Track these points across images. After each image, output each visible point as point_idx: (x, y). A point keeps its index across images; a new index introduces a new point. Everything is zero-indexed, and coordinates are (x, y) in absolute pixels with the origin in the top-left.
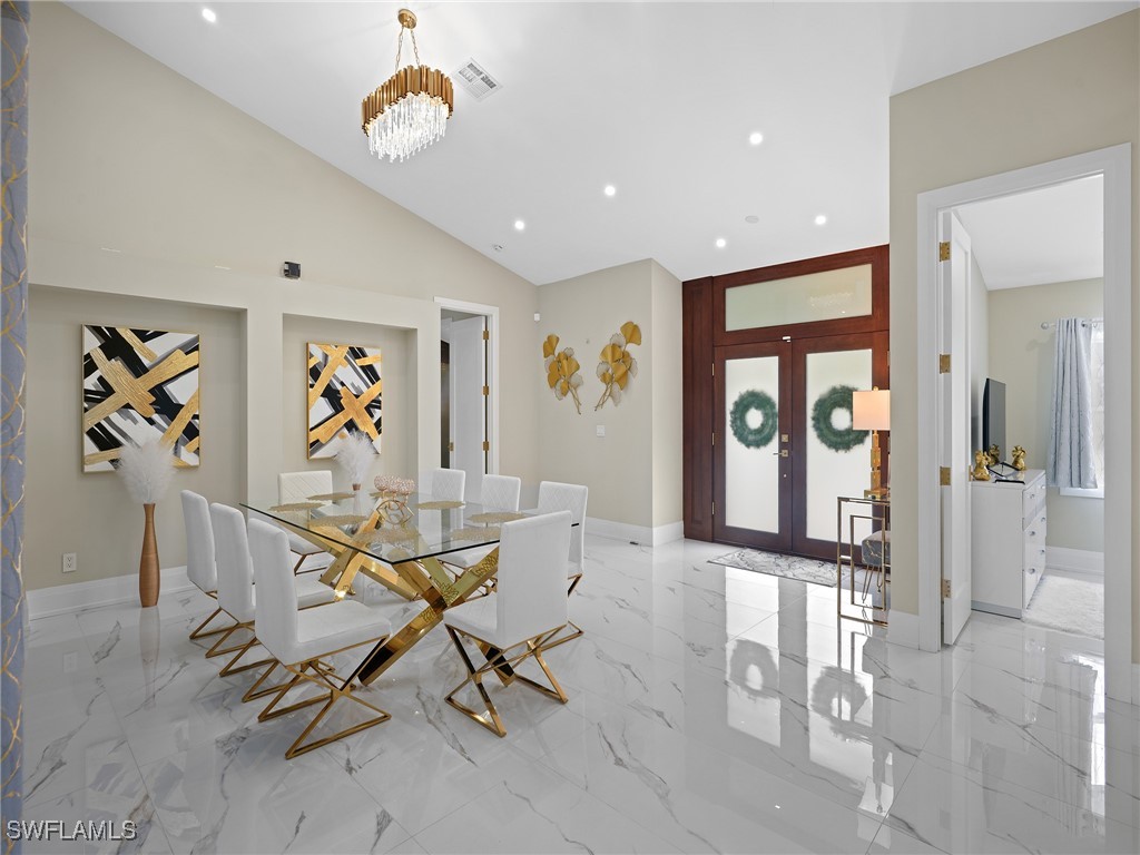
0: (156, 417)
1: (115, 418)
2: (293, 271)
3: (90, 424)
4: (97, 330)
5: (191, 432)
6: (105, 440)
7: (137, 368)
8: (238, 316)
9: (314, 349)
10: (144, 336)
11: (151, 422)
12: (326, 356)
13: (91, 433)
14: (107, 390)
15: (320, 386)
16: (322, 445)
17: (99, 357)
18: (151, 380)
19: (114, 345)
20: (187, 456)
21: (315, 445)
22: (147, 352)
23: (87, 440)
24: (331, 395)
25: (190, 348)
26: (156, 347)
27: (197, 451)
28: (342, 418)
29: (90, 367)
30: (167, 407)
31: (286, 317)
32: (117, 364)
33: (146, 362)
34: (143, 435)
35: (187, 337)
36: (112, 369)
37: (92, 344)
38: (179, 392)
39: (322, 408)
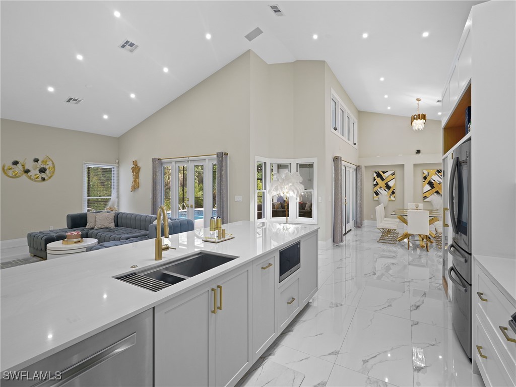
0: (386, 189)
1: (379, 189)
2: (418, 152)
3: (375, 191)
4: (376, 172)
5: (393, 193)
6: (377, 194)
7: (383, 179)
8: (403, 166)
9: (425, 172)
10: (384, 173)
11: (385, 190)
12: (429, 173)
13: (375, 192)
14: (377, 184)
15: (427, 181)
16: (427, 197)
17: (376, 178)
18: (385, 182)
19: (379, 175)
20: (392, 198)
21: (425, 197)
22: (385, 176)
23: (374, 194)
24: (430, 184)
25: (393, 174)
26: (386, 175)
27: (394, 197)
28: (434, 190)
29: (375, 180)
30: (388, 187)
31: (414, 165)
32: (379, 179)
33: (384, 178)
34: (384, 193)
35: (392, 172)
36: (378, 180)
37: (375, 175)
38: (391, 184)
39: (428, 187)
